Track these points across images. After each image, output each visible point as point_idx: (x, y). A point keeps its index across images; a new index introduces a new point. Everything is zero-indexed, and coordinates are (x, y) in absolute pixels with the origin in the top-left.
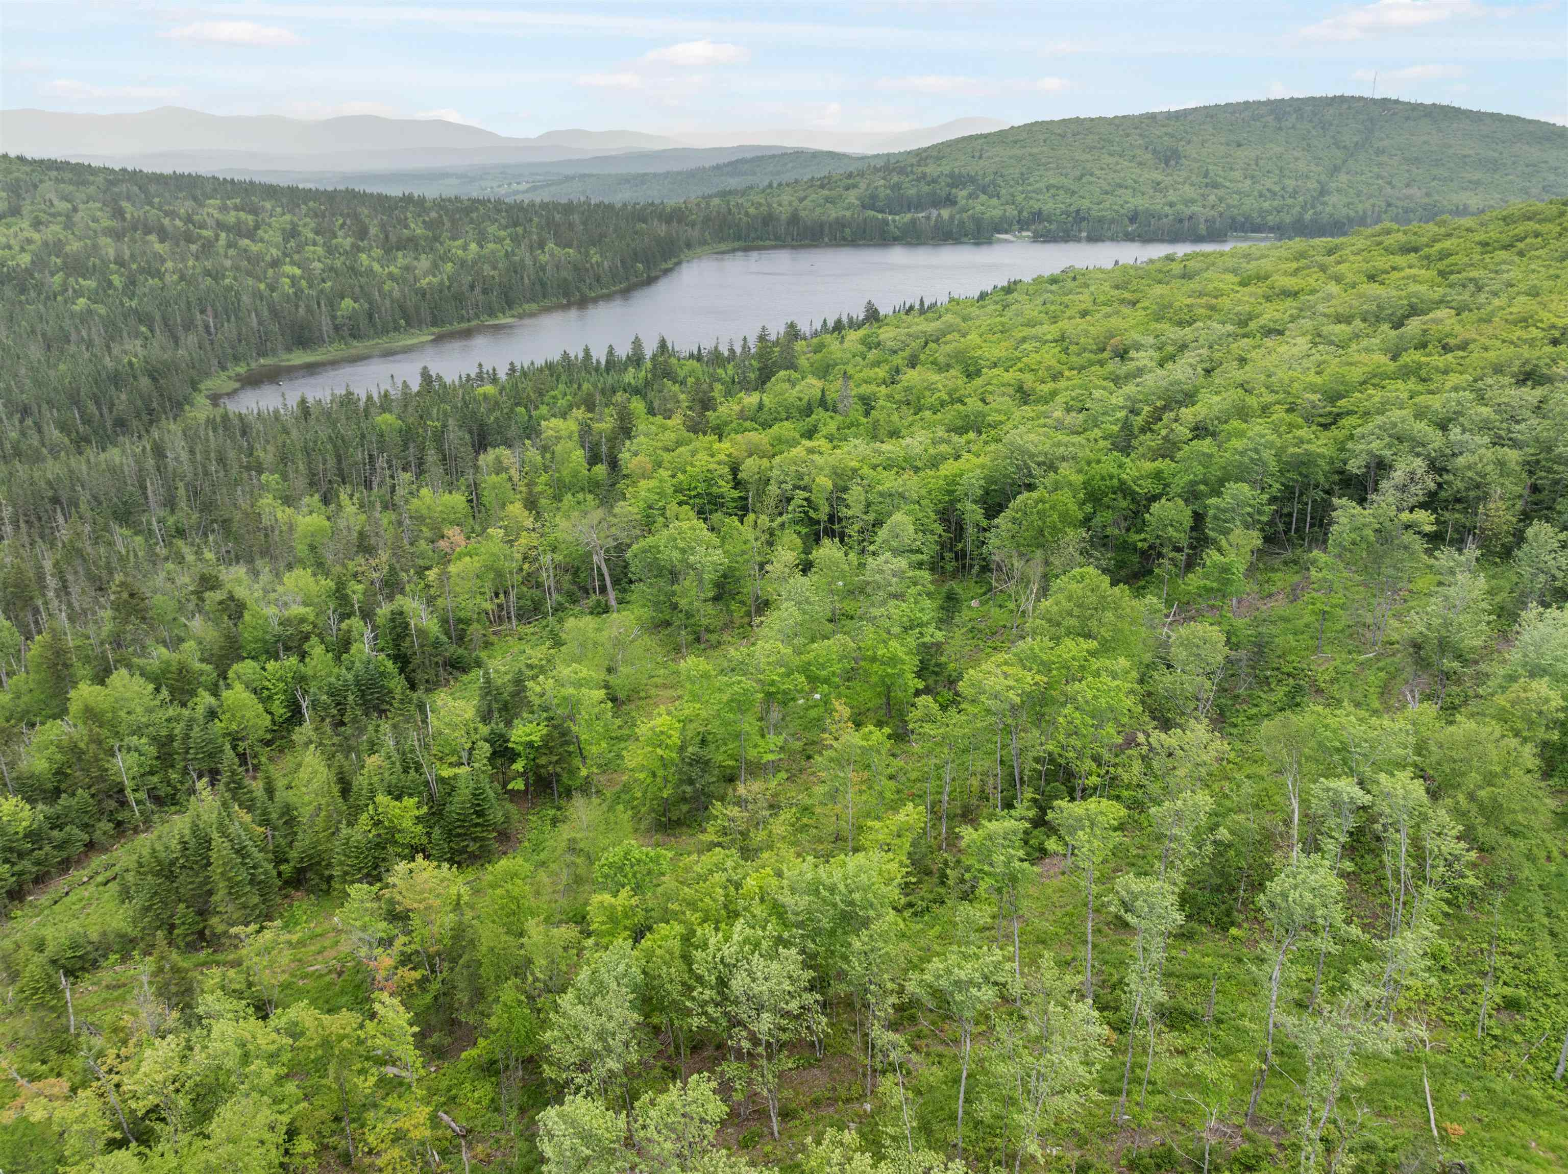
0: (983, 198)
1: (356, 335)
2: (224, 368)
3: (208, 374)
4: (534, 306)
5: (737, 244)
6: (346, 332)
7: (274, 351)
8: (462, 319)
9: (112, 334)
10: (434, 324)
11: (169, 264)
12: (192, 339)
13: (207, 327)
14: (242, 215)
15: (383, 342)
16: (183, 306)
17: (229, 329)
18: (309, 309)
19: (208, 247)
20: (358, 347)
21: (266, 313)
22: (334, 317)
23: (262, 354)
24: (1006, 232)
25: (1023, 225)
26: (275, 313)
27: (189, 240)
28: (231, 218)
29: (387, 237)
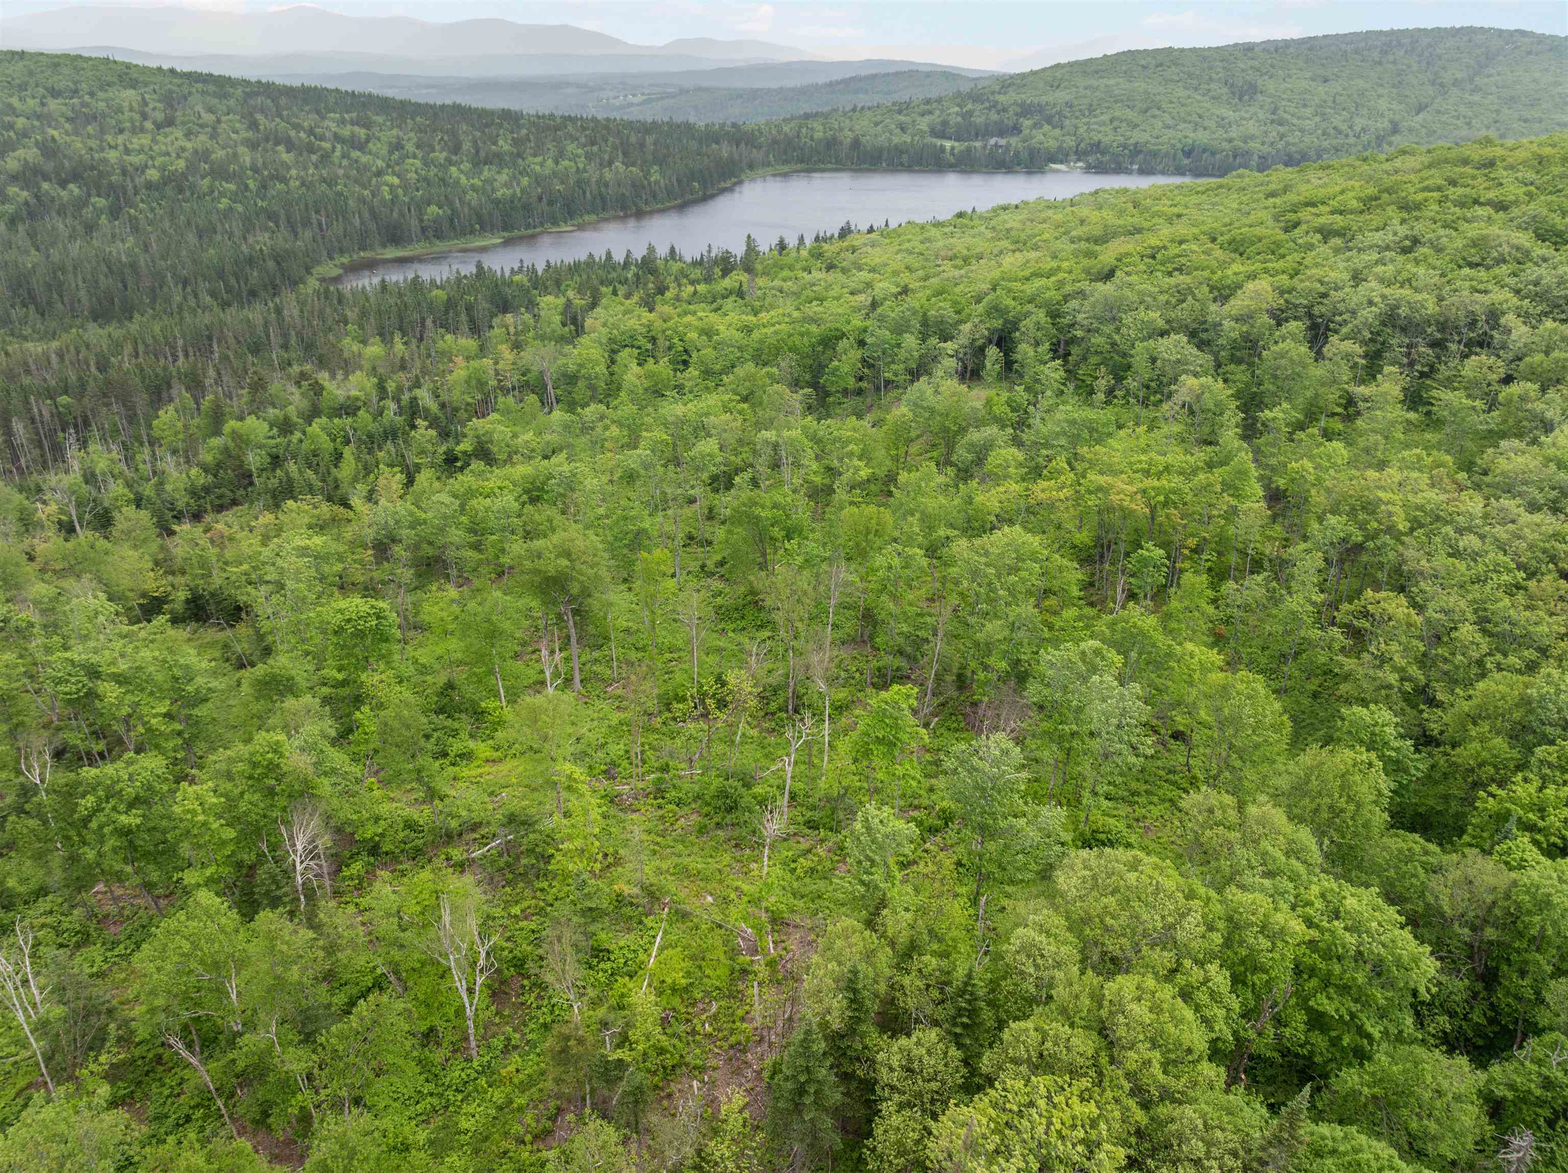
0: (1047, 128)
1: (439, 235)
2: (331, 258)
3: (319, 263)
4: (594, 217)
5: (799, 166)
6: (431, 233)
7: (372, 248)
8: (528, 226)
9: (248, 226)
10: (505, 229)
11: (294, 172)
12: (308, 234)
13: (320, 224)
14: (356, 129)
15: (460, 243)
16: (302, 207)
17: (338, 228)
18: (402, 215)
19: (325, 157)
20: (440, 246)
21: (366, 215)
22: (421, 221)
23: (363, 248)
24: (1061, 162)
25: (1080, 154)
26: (374, 215)
27: (311, 150)
28: (346, 132)
29: (477, 152)
